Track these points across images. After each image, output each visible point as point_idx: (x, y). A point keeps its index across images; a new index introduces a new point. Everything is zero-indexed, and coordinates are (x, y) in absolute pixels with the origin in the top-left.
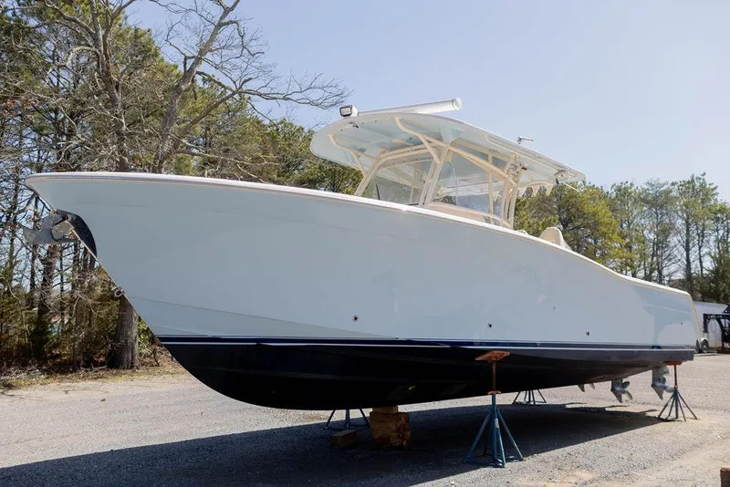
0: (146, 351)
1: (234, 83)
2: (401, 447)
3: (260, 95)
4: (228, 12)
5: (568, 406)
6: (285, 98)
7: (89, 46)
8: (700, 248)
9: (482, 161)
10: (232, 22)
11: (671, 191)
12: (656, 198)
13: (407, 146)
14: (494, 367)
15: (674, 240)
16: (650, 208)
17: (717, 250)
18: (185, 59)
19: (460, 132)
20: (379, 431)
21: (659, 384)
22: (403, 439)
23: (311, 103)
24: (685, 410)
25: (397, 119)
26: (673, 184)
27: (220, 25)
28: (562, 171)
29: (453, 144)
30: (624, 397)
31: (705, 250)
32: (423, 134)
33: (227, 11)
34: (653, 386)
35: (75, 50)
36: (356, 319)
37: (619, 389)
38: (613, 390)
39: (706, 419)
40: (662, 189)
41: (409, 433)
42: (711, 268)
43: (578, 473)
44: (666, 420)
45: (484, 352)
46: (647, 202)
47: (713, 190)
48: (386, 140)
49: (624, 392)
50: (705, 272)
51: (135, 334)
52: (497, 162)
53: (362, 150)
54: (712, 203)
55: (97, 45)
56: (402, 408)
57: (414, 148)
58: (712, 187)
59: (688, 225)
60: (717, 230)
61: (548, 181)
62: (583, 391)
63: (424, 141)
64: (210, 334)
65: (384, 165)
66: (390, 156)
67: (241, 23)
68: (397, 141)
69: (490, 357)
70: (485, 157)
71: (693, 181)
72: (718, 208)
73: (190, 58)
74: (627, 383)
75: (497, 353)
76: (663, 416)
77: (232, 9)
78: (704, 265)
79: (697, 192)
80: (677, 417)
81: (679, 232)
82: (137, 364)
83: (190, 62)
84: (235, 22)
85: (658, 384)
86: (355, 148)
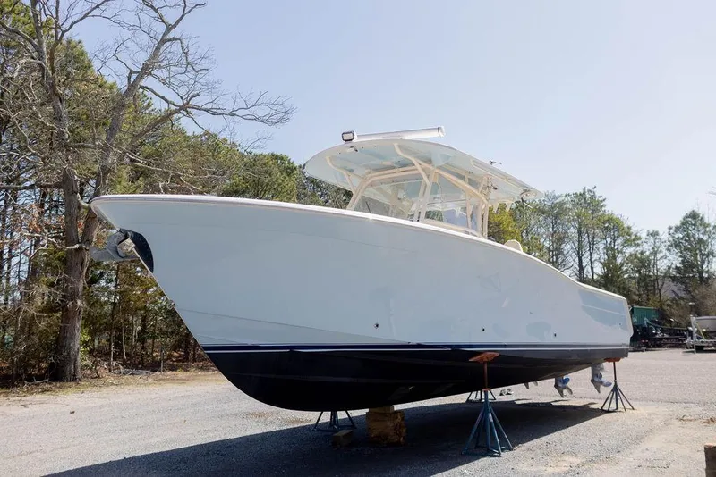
0: (88, 362)
1: (182, 98)
2: (398, 444)
3: (207, 110)
4: (171, 29)
5: (517, 402)
6: (231, 114)
7: (33, 58)
8: (591, 254)
9: (460, 181)
10: (174, 39)
11: (565, 203)
12: (552, 208)
13: (394, 168)
14: (486, 367)
15: (567, 247)
16: (545, 218)
17: (606, 257)
18: (131, 73)
19: (449, 157)
20: (377, 428)
21: (596, 379)
22: (400, 435)
23: (256, 119)
24: (625, 402)
25: (396, 145)
26: (566, 196)
27: (163, 41)
28: (526, 191)
29: (440, 168)
30: (565, 392)
31: (595, 256)
32: (415, 157)
33: (169, 28)
34: (593, 381)
35: (21, 62)
36: (377, 326)
37: (561, 386)
38: (556, 386)
39: (642, 410)
40: (558, 201)
41: (404, 430)
42: (600, 273)
43: (565, 458)
44: (608, 411)
45: (479, 353)
46: (543, 212)
47: (602, 201)
48: (378, 162)
49: (565, 388)
50: (595, 277)
51: (78, 346)
52: (471, 182)
53: (351, 171)
54: (600, 213)
55: (41, 58)
56: (397, 407)
57: (401, 169)
58: (600, 199)
59: (580, 233)
60: (605, 239)
61: (508, 199)
62: (528, 388)
63: (416, 164)
64: (250, 342)
65: (371, 185)
66: (376, 177)
67: (184, 41)
68: (386, 163)
69: (482, 359)
70: (462, 178)
71: (584, 193)
72: (606, 218)
73: (135, 72)
74: (568, 380)
75: (490, 354)
76: (606, 408)
77: (175, 26)
78: (595, 270)
79: (588, 203)
80: (617, 408)
81: (571, 239)
82: (79, 376)
83: (134, 77)
84: (179, 39)
85: (596, 381)
86: (345, 168)
